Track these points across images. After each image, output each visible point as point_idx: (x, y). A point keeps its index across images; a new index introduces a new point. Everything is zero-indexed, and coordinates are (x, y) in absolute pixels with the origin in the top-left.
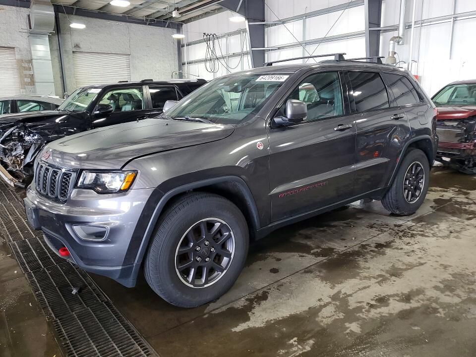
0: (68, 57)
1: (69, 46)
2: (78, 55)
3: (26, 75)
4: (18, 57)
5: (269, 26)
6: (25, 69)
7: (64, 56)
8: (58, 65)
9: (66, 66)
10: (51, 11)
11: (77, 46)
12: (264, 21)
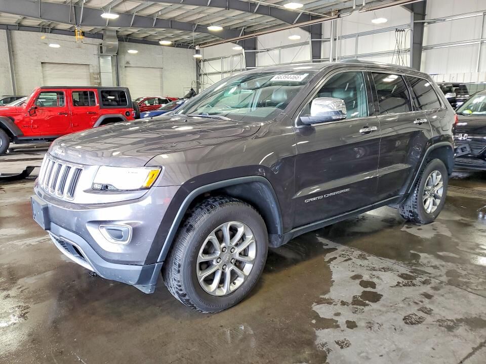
0: (121, 70)
1: (123, 63)
2: (128, 69)
3: (95, 83)
4: (91, 71)
5: (258, 52)
6: (96, 79)
7: (119, 69)
8: (115, 76)
9: (121, 76)
10: (116, 41)
11: (128, 63)
12: (255, 49)
